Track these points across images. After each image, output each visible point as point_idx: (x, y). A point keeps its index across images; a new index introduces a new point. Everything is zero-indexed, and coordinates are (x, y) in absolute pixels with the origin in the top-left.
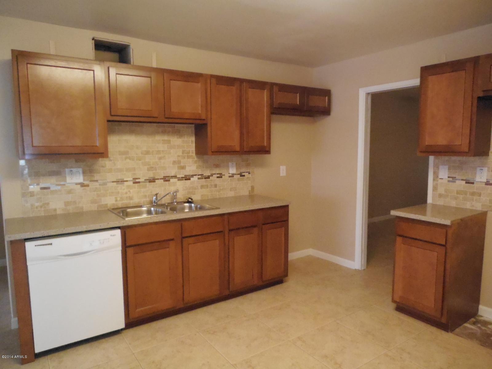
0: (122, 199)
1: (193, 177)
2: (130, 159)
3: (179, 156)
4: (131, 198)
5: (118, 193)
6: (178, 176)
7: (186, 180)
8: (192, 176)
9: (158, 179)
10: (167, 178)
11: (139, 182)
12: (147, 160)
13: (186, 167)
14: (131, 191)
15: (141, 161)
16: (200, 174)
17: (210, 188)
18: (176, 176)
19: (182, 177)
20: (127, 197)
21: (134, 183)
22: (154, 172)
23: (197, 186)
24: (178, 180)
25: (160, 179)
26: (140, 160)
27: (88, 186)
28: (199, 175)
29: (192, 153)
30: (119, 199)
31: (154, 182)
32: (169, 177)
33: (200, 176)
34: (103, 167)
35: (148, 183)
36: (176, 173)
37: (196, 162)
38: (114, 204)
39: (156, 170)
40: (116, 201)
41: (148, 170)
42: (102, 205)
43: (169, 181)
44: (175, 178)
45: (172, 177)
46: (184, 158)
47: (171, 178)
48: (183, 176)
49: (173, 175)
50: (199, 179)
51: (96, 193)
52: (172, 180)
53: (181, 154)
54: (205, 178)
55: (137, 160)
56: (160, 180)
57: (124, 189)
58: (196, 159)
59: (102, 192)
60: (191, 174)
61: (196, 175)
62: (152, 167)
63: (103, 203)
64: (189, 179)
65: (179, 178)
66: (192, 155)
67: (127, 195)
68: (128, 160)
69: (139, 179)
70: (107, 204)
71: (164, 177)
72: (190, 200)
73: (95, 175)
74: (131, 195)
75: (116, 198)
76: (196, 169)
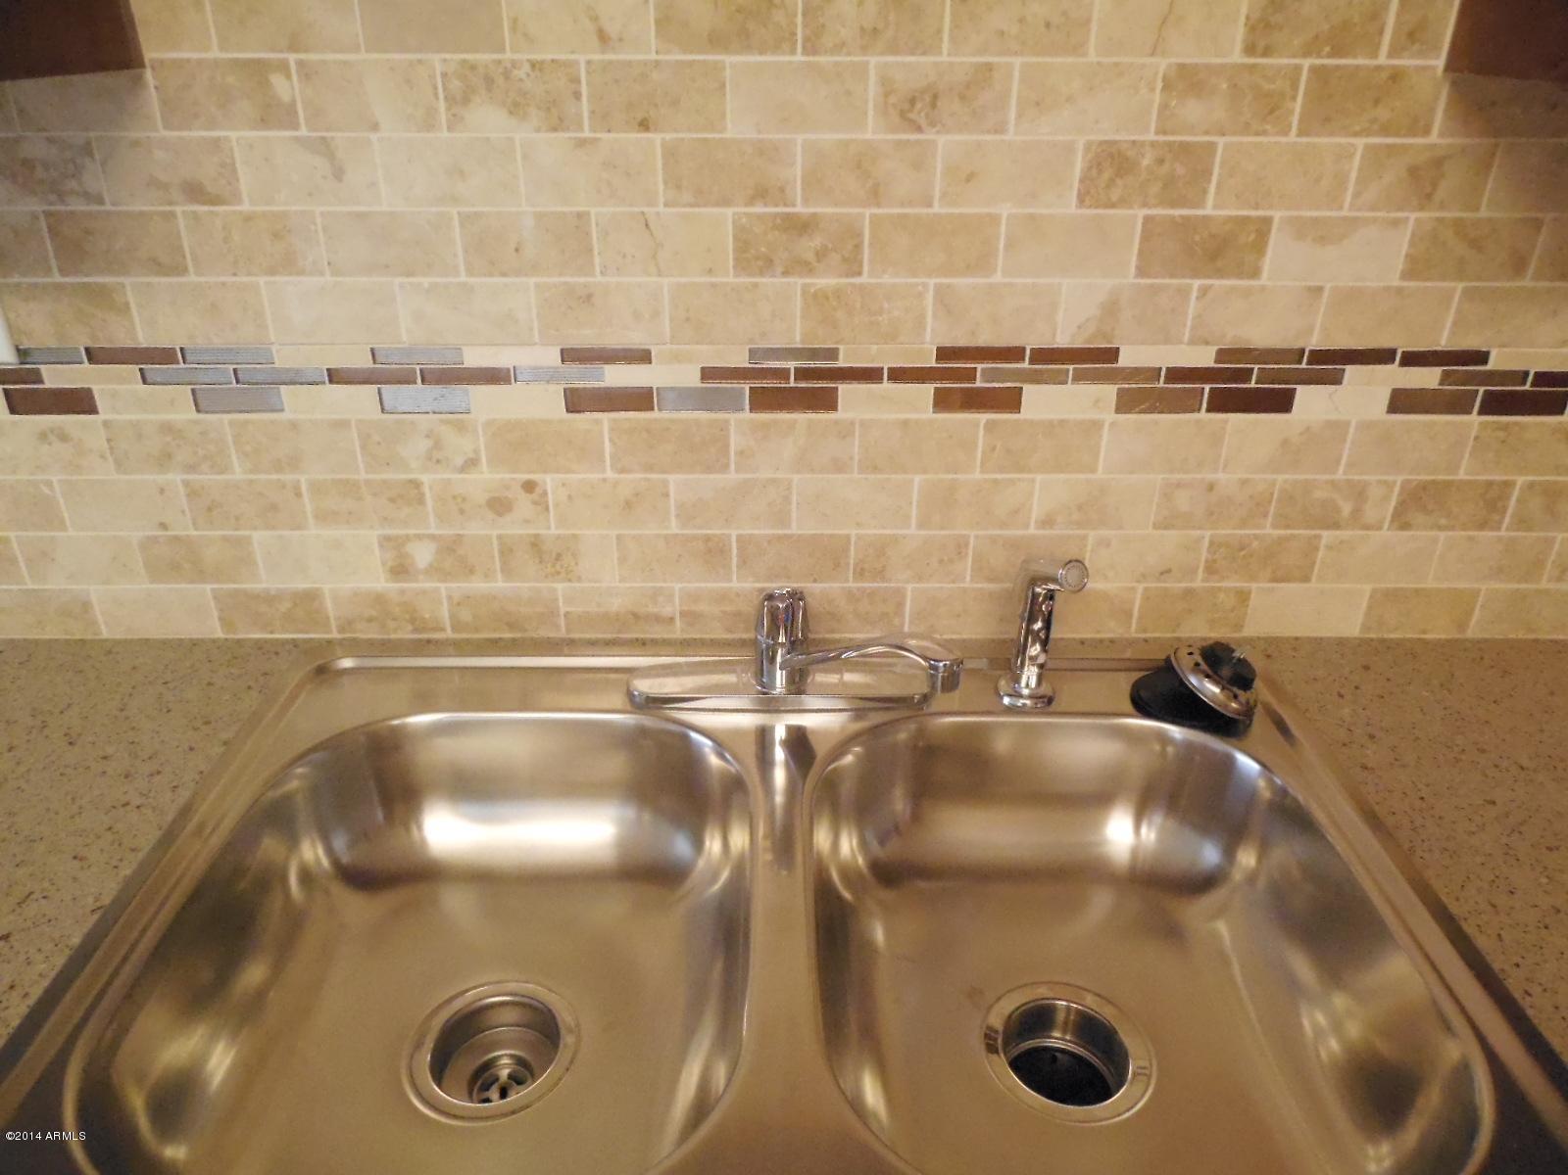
0: (454, 557)
1: (1336, 380)
2: (516, 108)
3: (1187, 81)
4: (552, 557)
5: (410, 494)
6: (1130, 357)
7: (1222, 403)
8: (1328, 365)
9: (870, 375)
10: (989, 375)
11: (640, 399)
12: (738, 126)
13: (1260, 245)
14: (549, 481)
15: (657, 138)
16: (1444, 342)
17: (1522, 522)
18: (1112, 354)
19: (1176, 374)
20: (507, 550)
21: (577, 401)
22: (824, 282)
23: (1359, 493)
24: (1126, 403)
25: (898, 375)
26: (644, 125)
27: (79, 402)
28: (1412, 359)
29: (1413, 36)
30: (423, 555)
31: (826, 401)
32: (1014, 353)
33: (1428, 378)
34: (195, 192)
35: (746, 415)
36: (1111, 309)
37: (1423, 181)
38: (379, 599)
39: (852, 266)
40: (401, 570)
41: (751, 256)
42: (270, 599)
43: (1011, 401)
44: (1079, 377)
45: (1043, 355)
46: (1271, 108)
47: (1036, 378)
48: (1205, 358)
49: (1062, 341)
50: (1402, 402)
51: (175, 478)
52: (1041, 401)
53: (1237, 57)
54: (1496, 404)
55: (603, 119)
56: (886, 385)
57: (471, 463)
58: (1438, 135)
59: (238, 473)
60: (1315, 342)
61: (1383, 356)
62: (801, 226)
63: (265, 581)
64: (1281, 402)
65: (1135, 373)
66: (1396, 76)
67: (513, 527)
68: (488, 119)
69: (644, 357)
70: (310, 597)
71: (944, 353)
72: (1210, 690)
73: (130, 286)
74: (551, 529)
75: (395, 545)
76: (1396, 283)
